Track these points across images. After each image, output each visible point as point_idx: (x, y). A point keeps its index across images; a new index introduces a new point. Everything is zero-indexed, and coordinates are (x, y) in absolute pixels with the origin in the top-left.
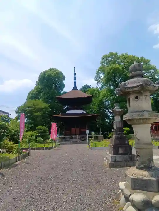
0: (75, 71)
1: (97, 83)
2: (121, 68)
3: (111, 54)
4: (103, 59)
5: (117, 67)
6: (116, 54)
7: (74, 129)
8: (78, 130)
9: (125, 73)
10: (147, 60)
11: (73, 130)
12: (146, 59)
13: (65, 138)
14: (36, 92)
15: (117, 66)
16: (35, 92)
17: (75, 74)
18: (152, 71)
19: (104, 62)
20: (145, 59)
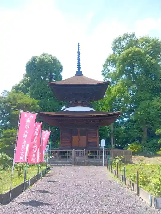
0: (79, 49)
7: (77, 137)
8: (83, 139)
11: (75, 139)
13: (62, 153)
14: (23, 85)
16: (21, 86)
17: (79, 53)
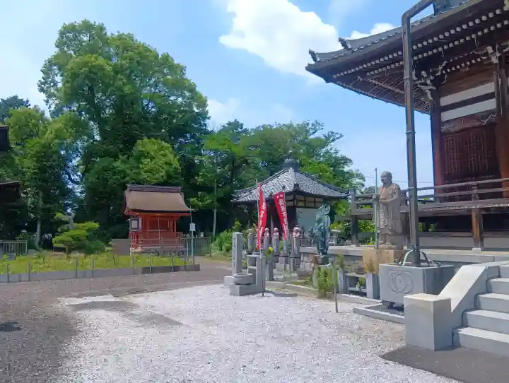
1: (46, 99)
2: (109, 68)
3: (87, 26)
4: (62, 34)
5: (99, 65)
6: (102, 28)
9: (121, 83)
10: (178, 65)
12: (176, 62)
15: (101, 61)
18: (187, 94)
19: (65, 43)
20: (173, 60)
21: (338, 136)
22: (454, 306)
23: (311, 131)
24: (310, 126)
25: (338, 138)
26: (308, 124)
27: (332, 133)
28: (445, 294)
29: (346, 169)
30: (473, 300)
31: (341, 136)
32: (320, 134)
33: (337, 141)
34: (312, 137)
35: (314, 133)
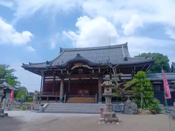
21: (15, 70)
22: (44, 107)
23: (6, 67)
24: (6, 66)
25: (15, 71)
26: (5, 65)
27: (13, 69)
28: (43, 106)
29: (15, 80)
30: (46, 107)
31: (16, 70)
32: (9, 69)
33: (14, 72)
34: (6, 69)
35: (7, 68)
